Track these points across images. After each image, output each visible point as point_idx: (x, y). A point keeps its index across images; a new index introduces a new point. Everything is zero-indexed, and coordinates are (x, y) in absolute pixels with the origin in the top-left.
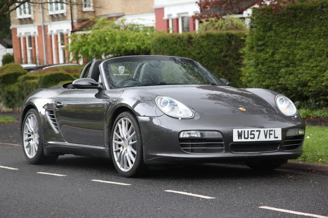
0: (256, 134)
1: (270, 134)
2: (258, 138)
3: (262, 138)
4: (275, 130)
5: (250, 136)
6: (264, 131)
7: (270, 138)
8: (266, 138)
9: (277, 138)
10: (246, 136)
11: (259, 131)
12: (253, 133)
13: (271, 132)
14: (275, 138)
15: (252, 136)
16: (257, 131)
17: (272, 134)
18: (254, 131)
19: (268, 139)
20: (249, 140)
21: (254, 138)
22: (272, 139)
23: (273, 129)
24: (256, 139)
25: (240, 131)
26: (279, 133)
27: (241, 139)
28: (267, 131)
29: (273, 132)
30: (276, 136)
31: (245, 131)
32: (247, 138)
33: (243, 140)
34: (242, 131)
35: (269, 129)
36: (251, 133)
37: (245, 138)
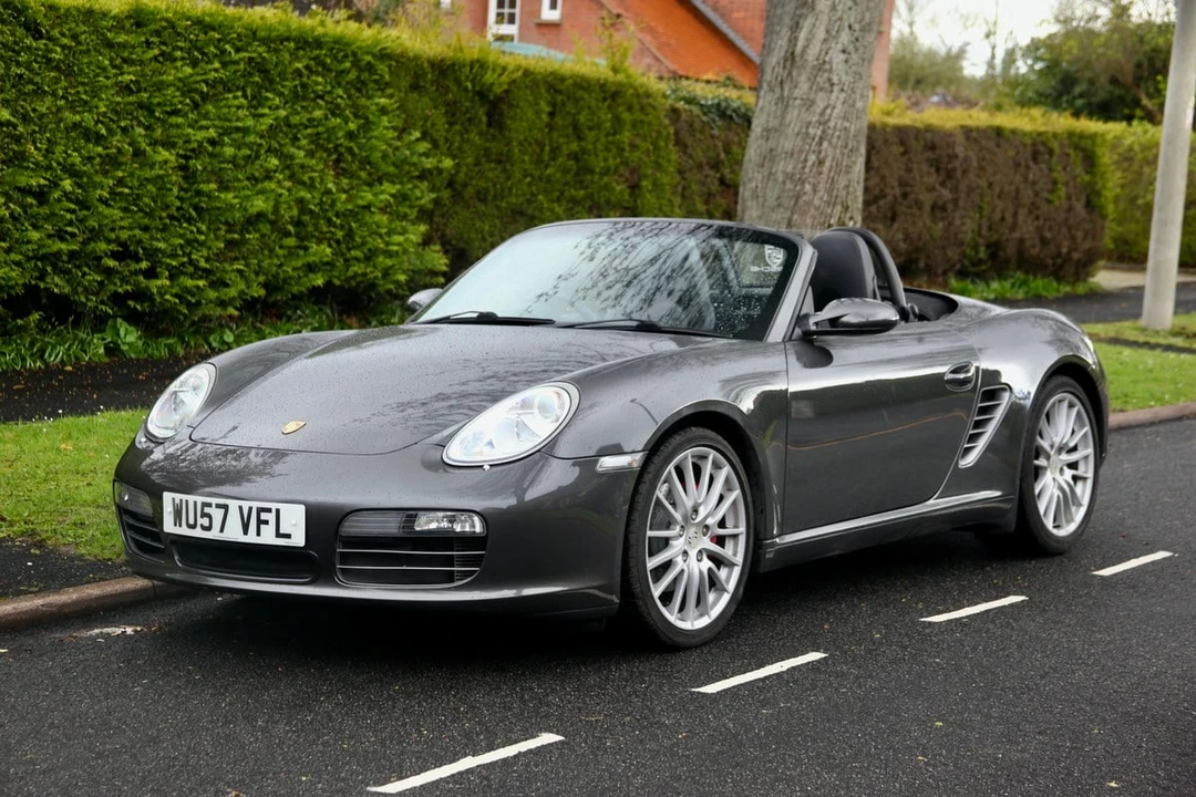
0: (217, 515)
1: (260, 522)
2: (222, 531)
3: (234, 533)
4: (278, 511)
5: (200, 521)
6: (240, 508)
7: (258, 534)
8: (246, 531)
9: (288, 536)
10: (191, 522)
11: (225, 507)
12: (207, 510)
13: (264, 516)
14: (279, 535)
15: (205, 522)
16: (218, 506)
17: (266, 522)
18: (210, 505)
19: (251, 538)
20: (198, 533)
21: (209, 528)
22: (268, 537)
23: (274, 506)
24: (214, 534)
25: (177, 501)
26: (294, 522)
27: (180, 526)
28: (250, 509)
29: (271, 517)
30: (281, 532)
31: (187, 501)
32: (193, 527)
33: (184, 531)
34: (181, 500)
35: (256, 505)
36: (202, 509)
37: (190, 526)
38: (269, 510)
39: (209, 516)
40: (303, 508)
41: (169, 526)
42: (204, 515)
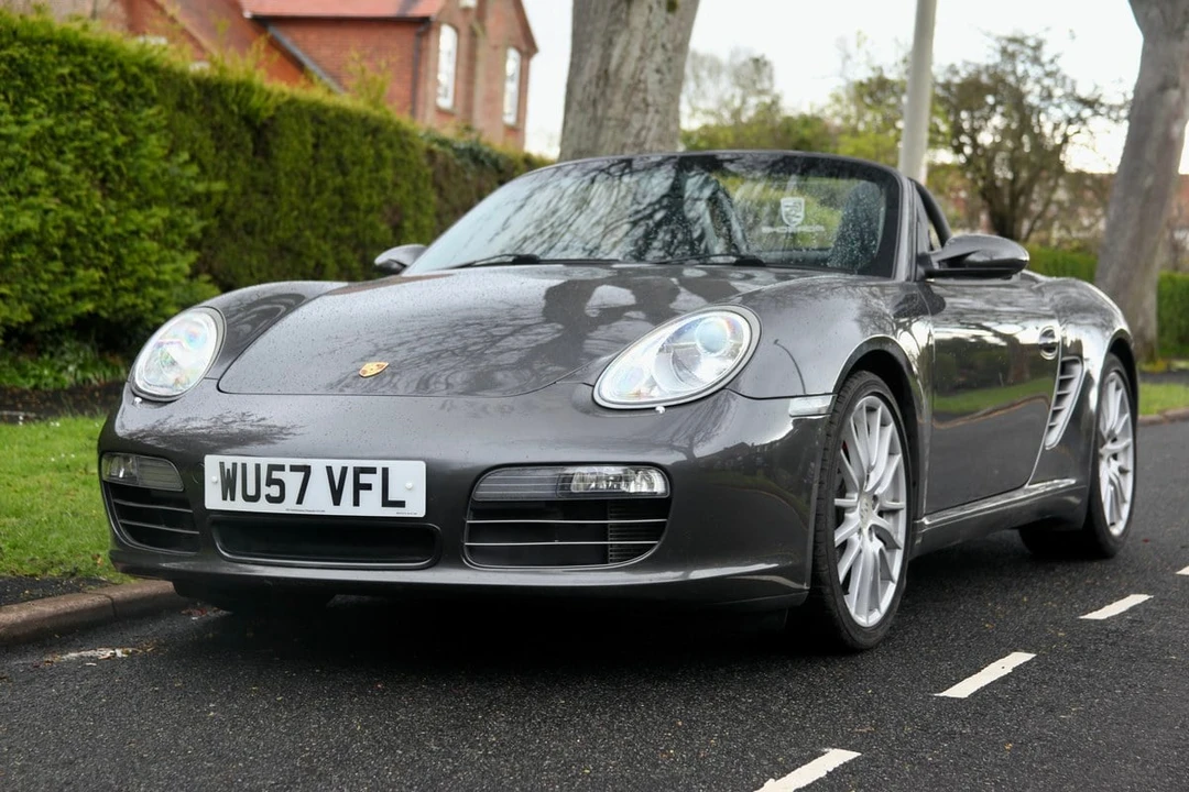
0: (293, 481)
1: (359, 487)
2: (300, 501)
3: (318, 502)
4: (385, 471)
5: (265, 490)
6: (329, 469)
7: (356, 503)
8: (337, 501)
9: (401, 504)
10: (251, 491)
11: (306, 470)
12: (276, 475)
13: (364, 478)
14: (386, 503)
15: (275, 491)
16: (294, 468)
17: (368, 487)
18: (281, 468)
19: (346, 508)
20: (262, 506)
21: (279, 500)
22: (371, 506)
23: (379, 465)
24: (289, 506)
25: (228, 466)
26: (409, 485)
27: (233, 499)
28: (344, 470)
29: (375, 480)
30: (392, 497)
31: (244, 466)
32: (255, 498)
33: (240, 505)
34: (235, 465)
35: (351, 464)
36: (269, 474)
37: (247, 498)
38: (372, 471)
39: (281, 483)
40: (422, 466)
41: (214, 499)
42: (270, 482)
